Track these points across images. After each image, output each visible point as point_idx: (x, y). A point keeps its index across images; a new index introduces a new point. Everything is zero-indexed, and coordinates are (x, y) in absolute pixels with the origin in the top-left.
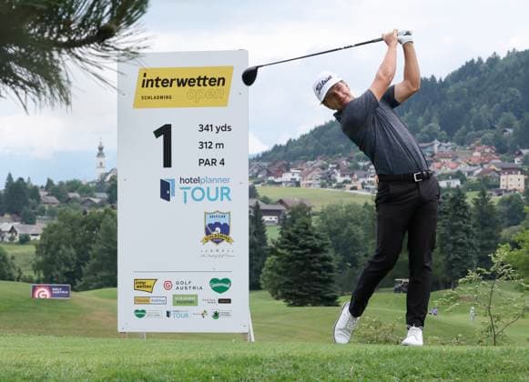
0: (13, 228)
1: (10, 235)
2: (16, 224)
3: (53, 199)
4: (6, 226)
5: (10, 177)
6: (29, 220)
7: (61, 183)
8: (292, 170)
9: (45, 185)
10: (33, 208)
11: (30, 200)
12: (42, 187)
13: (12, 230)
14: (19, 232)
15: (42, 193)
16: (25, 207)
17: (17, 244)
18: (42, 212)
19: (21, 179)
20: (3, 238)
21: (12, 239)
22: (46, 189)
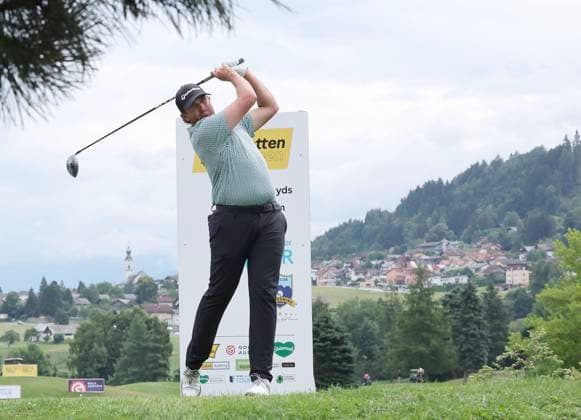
0: (47, 329)
1: (45, 335)
2: (51, 325)
3: (85, 300)
4: (41, 327)
5: (44, 281)
6: (63, 321)
7: (92, 286)
9: (77, 288)
10: (67, 310)
11: (64, 302)
12: (74, 290)
13: (47, 330)
14: (53, 332)
15: (75, 296)
16: (59, 309)
17: (52, 343)
18: (75, 313)
19: (55, 283)
20: (38, 338)
21: (47, 339)
22: (79, 291)
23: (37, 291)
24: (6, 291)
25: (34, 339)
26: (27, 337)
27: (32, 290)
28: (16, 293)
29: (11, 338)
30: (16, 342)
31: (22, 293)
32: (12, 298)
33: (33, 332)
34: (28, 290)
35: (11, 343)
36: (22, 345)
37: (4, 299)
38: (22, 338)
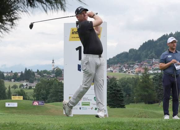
1: (26, 86)
2: (28, 83)
3: (39, 76)
4: (25, 84)
5: (26, 69)
6: (32, 82)
7: (41, 71)
8: (110, 67)
10: (33, 78)
11: (32, 76)
12: (36, 72)
13: (27, 85)
14: (29, 85)
15: (36, 74)
16: (30, 78)
17: (28, 89)
18: (36, 79)
19: (29, 70)
20: (24, 87)
21: (26, 87)
22: (37, 72)
23: (24, 72)
24: (14, 72)
25: (22, 87)
26: (20, 87)
27: (22, 72)
28: (17, 73)
29: (15, 87)
30: (17, 88)
31: (19, 73)
32: (16, 74)
33: (22, 85)
34: (21, 72)
35: (15, 88)
36: (18, 89)
37: (13, 74)
38: (18, 87)
